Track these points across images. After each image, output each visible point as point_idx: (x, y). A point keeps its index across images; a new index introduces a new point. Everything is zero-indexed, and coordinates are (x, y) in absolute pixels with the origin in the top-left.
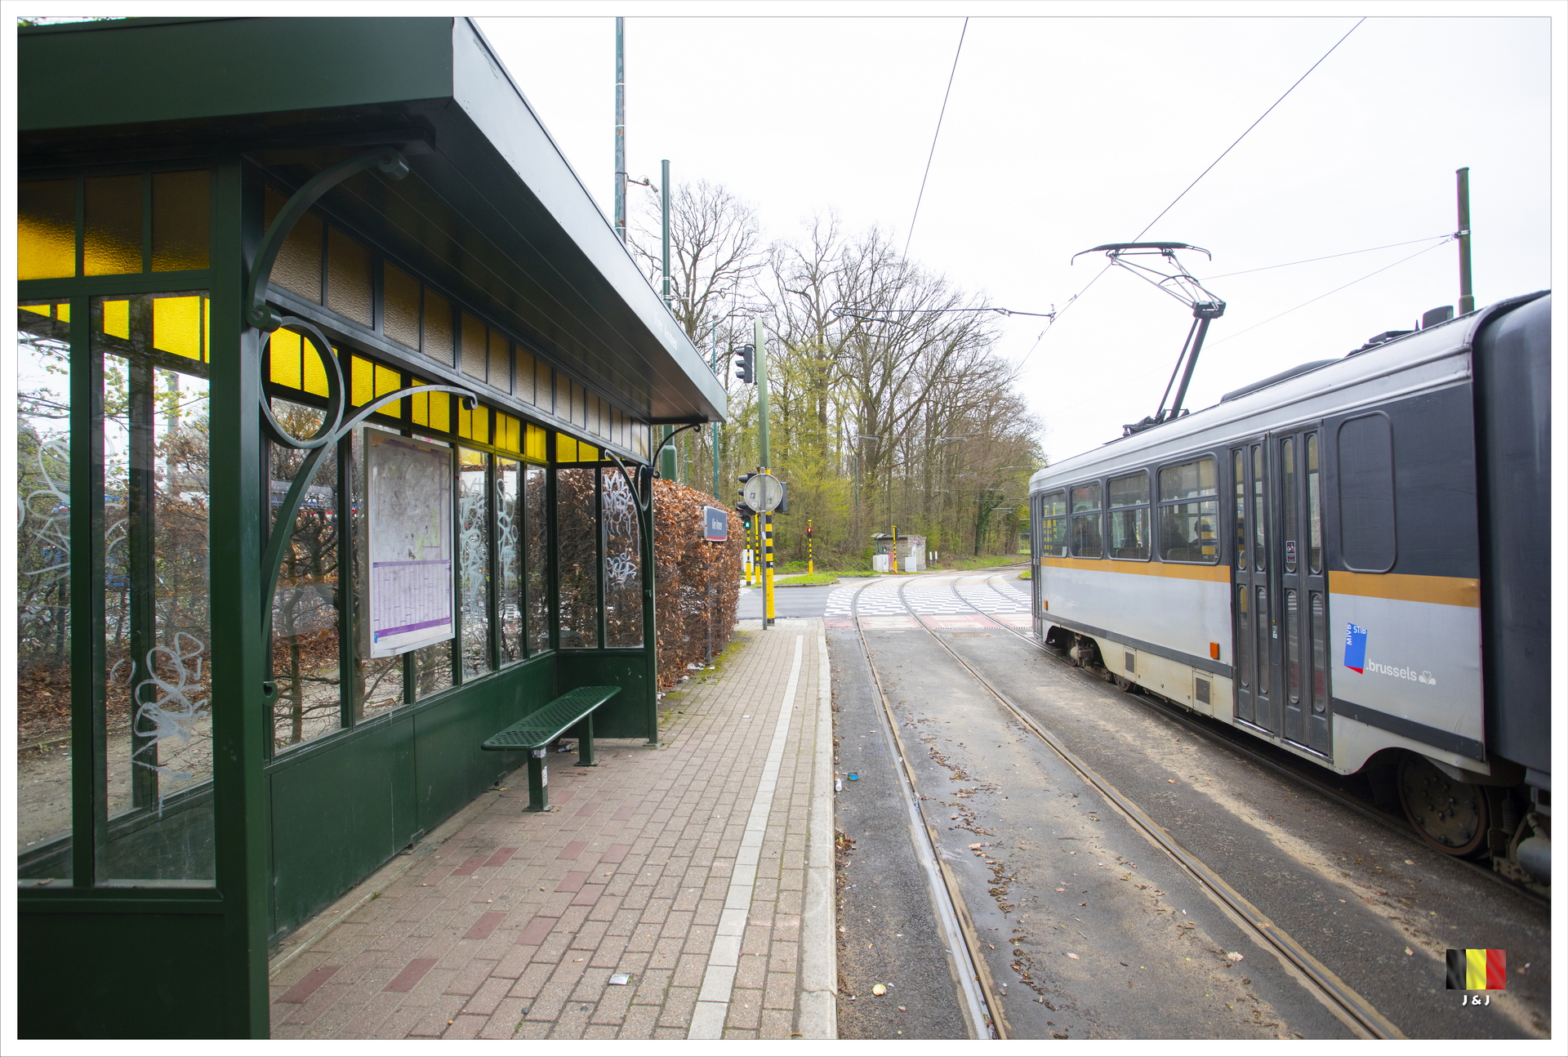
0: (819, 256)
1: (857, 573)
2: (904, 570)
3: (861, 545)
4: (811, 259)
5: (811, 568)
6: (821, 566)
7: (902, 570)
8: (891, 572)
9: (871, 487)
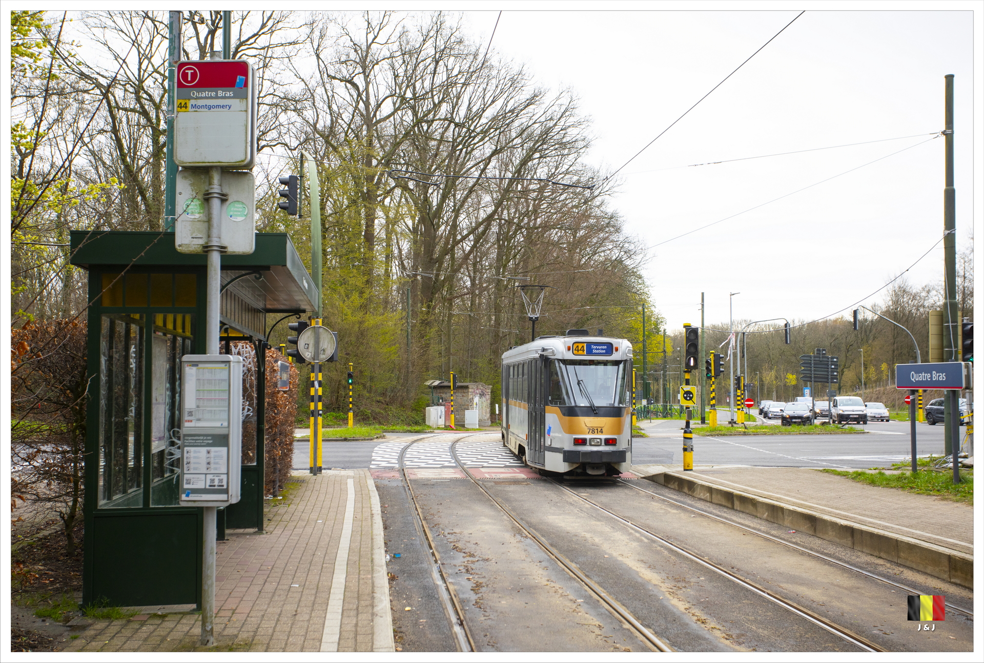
0: (371, 37)
1: (405, 428)
2: (463, 426)
3: (412, 395)
4: (361, 38)
5: (351, 422)
6: (363, 418)
7: (460, 425)
8: (447, 428)
9: (426, 323)
